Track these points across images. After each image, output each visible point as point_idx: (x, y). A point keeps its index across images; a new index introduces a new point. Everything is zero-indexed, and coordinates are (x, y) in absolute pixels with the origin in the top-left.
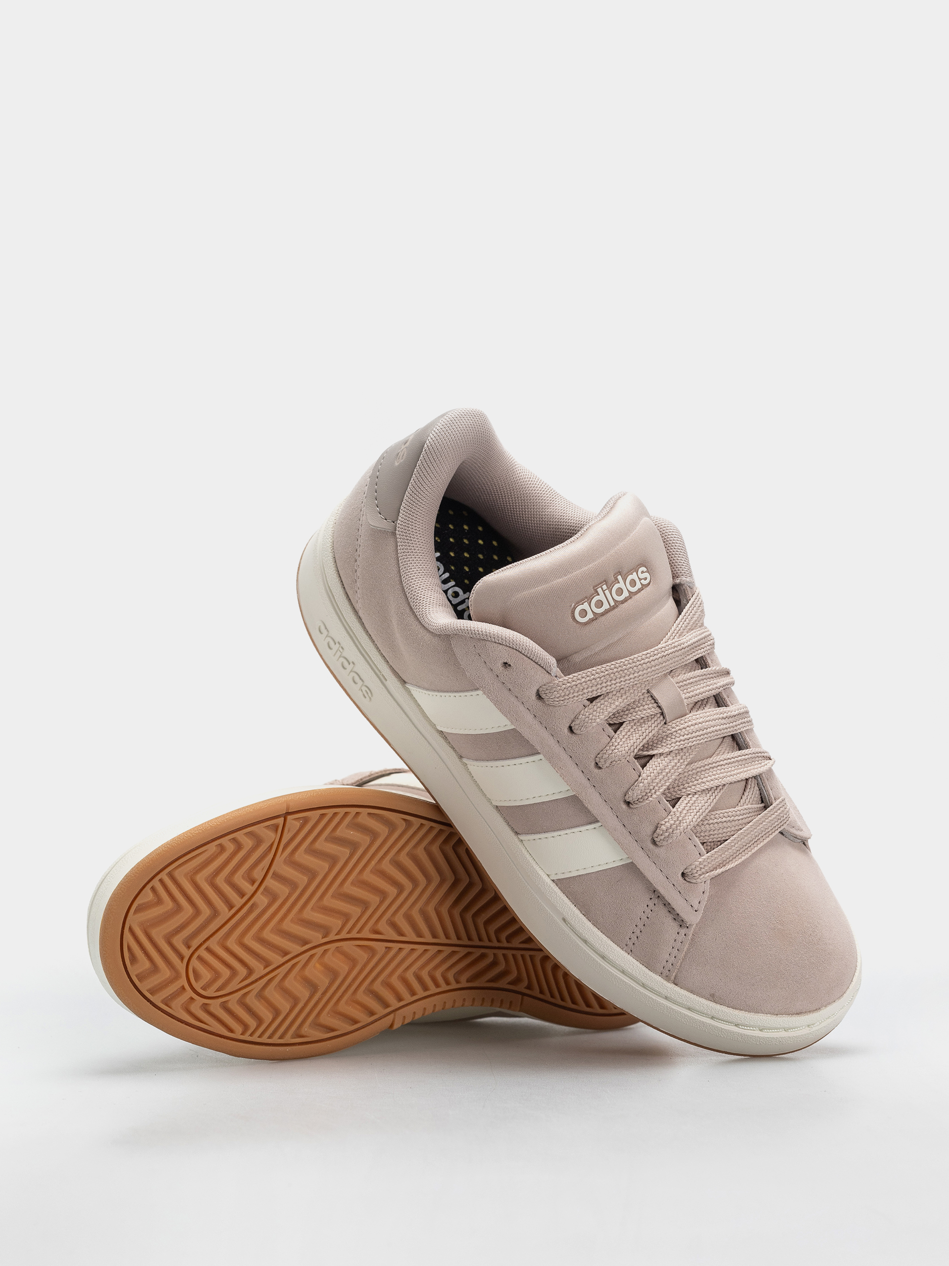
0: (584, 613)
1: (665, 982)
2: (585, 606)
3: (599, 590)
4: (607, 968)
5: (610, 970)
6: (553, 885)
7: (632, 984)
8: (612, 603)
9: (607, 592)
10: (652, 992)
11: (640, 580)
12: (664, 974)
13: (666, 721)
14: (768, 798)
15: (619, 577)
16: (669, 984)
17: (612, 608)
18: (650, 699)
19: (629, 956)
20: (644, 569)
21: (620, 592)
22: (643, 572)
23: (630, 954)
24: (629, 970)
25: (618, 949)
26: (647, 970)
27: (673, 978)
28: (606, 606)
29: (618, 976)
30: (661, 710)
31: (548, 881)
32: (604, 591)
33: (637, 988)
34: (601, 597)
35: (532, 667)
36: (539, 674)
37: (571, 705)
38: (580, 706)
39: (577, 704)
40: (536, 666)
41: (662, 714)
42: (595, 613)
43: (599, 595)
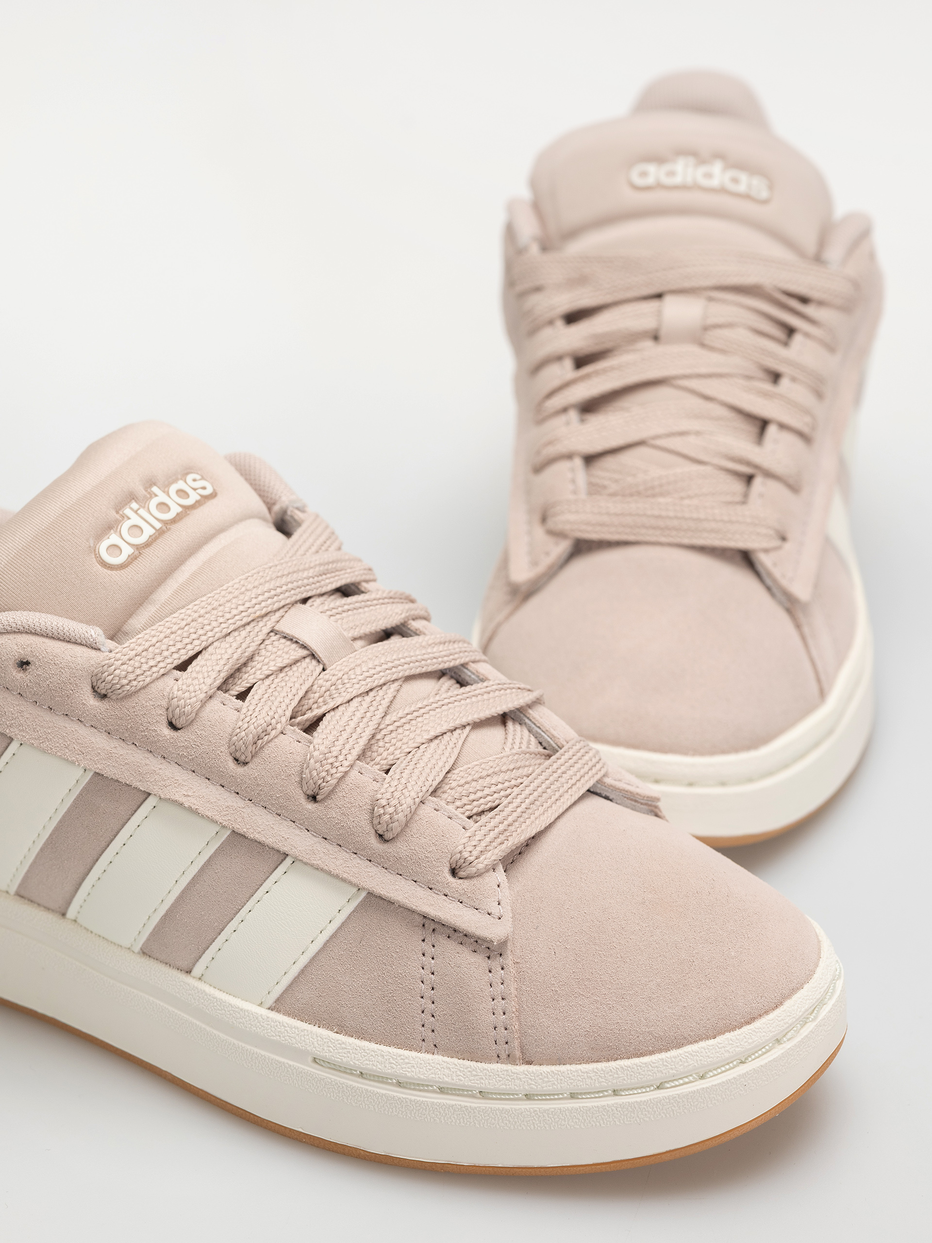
0: (115, 548)
1: (510, 1067)
2: (113, 539)
3: (127, 511)
4: (413, 1098)
5: (418, 1099)
6: (273, 1015)
7: (463, 1104)
8: (158, 525)
9: (142, 512)
10: (501, 1099)
11: (195, 490)
12: (503, 1056)
13: (324, 665)
14: (554, 742)
15: (155, 489)
16: (518, 1067)
17: (160, 533)
18: (283, 641)
19: (436, 1056)
20: (196, 476)
21: (163, 506)
22: (195, 480)
23: (436, 1052)
24: (447, 1080)
25: (414, 1054)
26: (473, 1064)
27: (518, 1053)
28: (148, 532)
29: (436, 1101)
30: (308, 650)
31: (264, 1012)
32: (136, 512)
33: (473, 1105)
34: (135, 520)
35: (63, 649)
36: (81, 657)
37: (152, 685)
38: (169, 681)
39: (162, 679)
40: (70, 646)
41: (313, 656)
42: (134, 545)
43: (129, 518)
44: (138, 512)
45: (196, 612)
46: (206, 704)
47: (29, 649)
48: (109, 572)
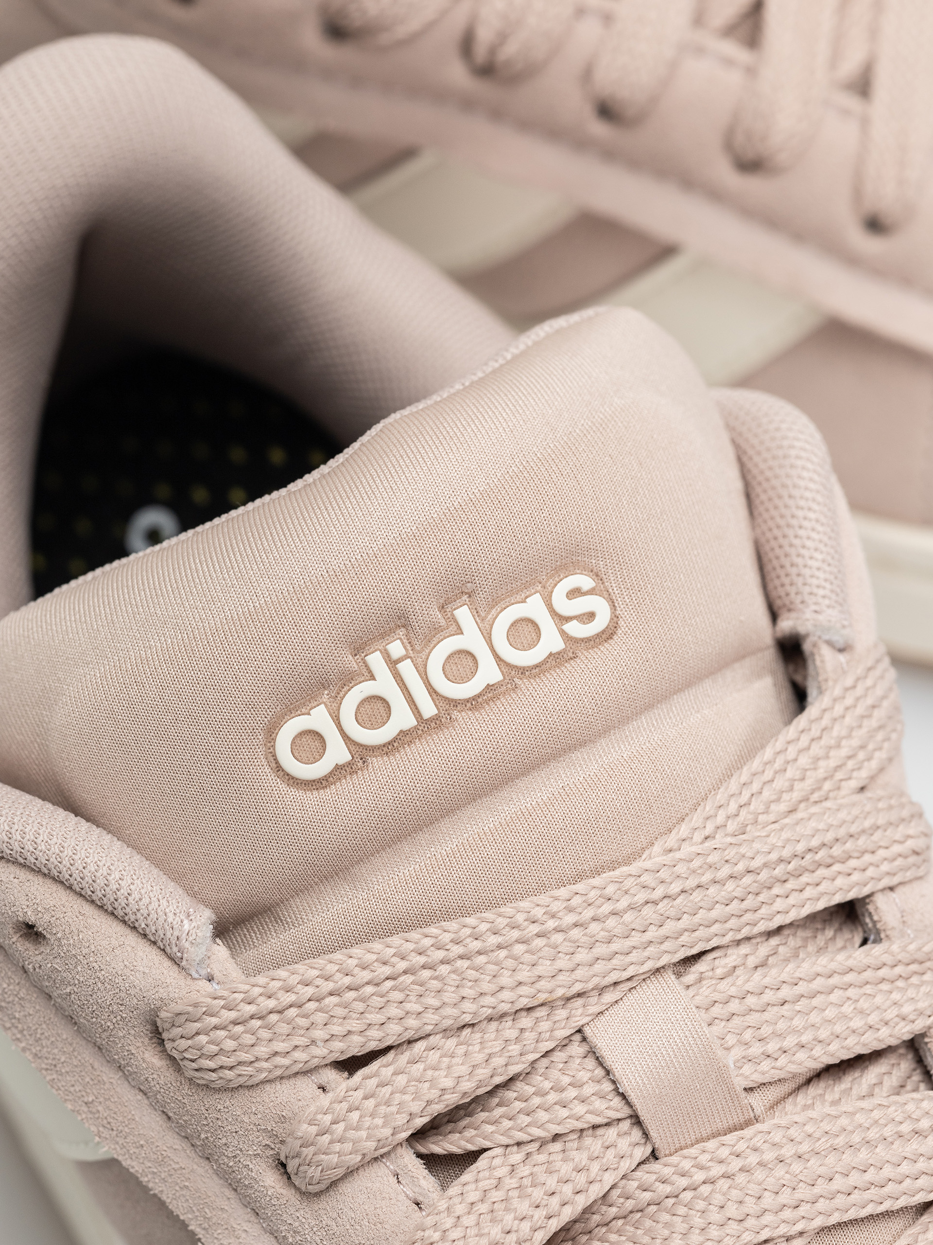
0: (312, 740)
2: (319, 716)
3: (375, 660)
8: (429, 709)
9: (407, 668)
11: (561, 619)
13: (656, 1146)
15: (463, 614)
17: (428, 727)
20: (585, 582)
21: (463, 665)
22: (575, 593)
28: (401, 719)
32: (393, 664)
34: (383, 685)
35: (114, 943)
36: (144, 973)
37: (268, 1087)
38: (306, 1087)
39: (292, 1081)
40: (131, 939)
41: (637, 1120)
42: (355, 743)
43: (373, 678)
44: (399, 666)
45: (420, 954)
46: (359, 1171)
47: (47, 917)
48: (283, 787)
